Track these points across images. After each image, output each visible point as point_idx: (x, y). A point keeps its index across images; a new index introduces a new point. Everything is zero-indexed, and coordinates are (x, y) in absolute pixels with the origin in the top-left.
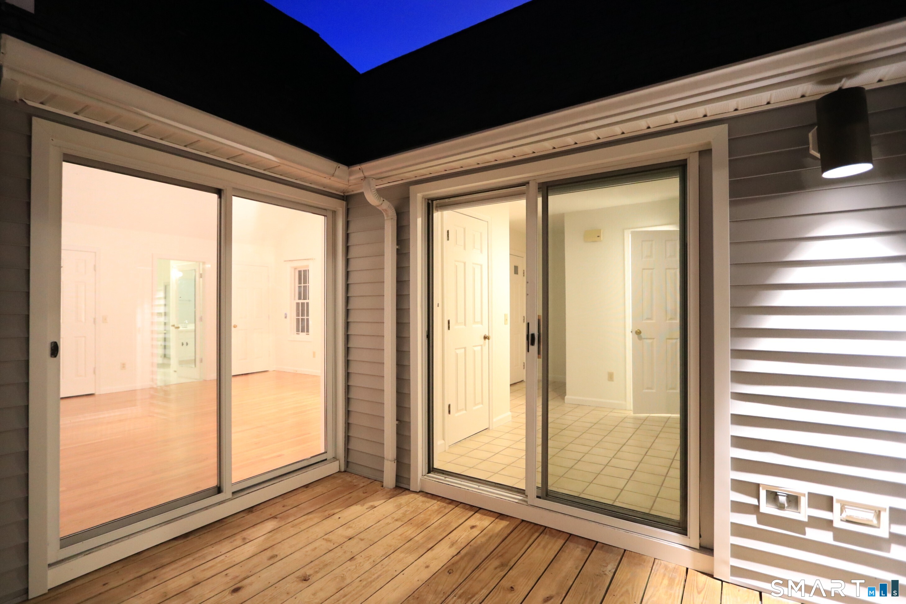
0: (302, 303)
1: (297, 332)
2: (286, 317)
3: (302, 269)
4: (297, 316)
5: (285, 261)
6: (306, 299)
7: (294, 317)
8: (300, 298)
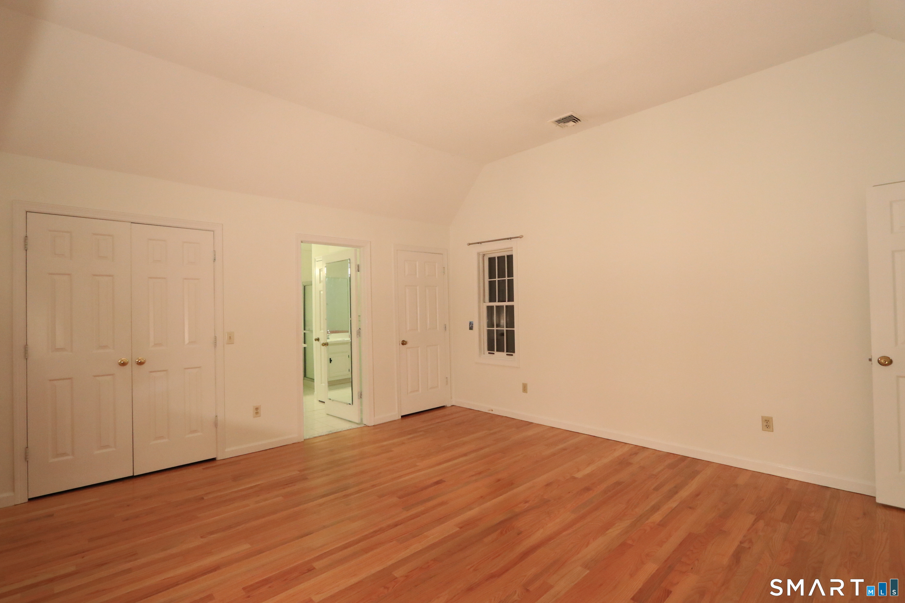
0: (497, 307)
1: (489, 350)
2: (471, 328)
3: (496, 255)
4: (488, 326)
5: (470, 244)
6: (505, 301)
7: (485, 328)
8: (492, 299)
